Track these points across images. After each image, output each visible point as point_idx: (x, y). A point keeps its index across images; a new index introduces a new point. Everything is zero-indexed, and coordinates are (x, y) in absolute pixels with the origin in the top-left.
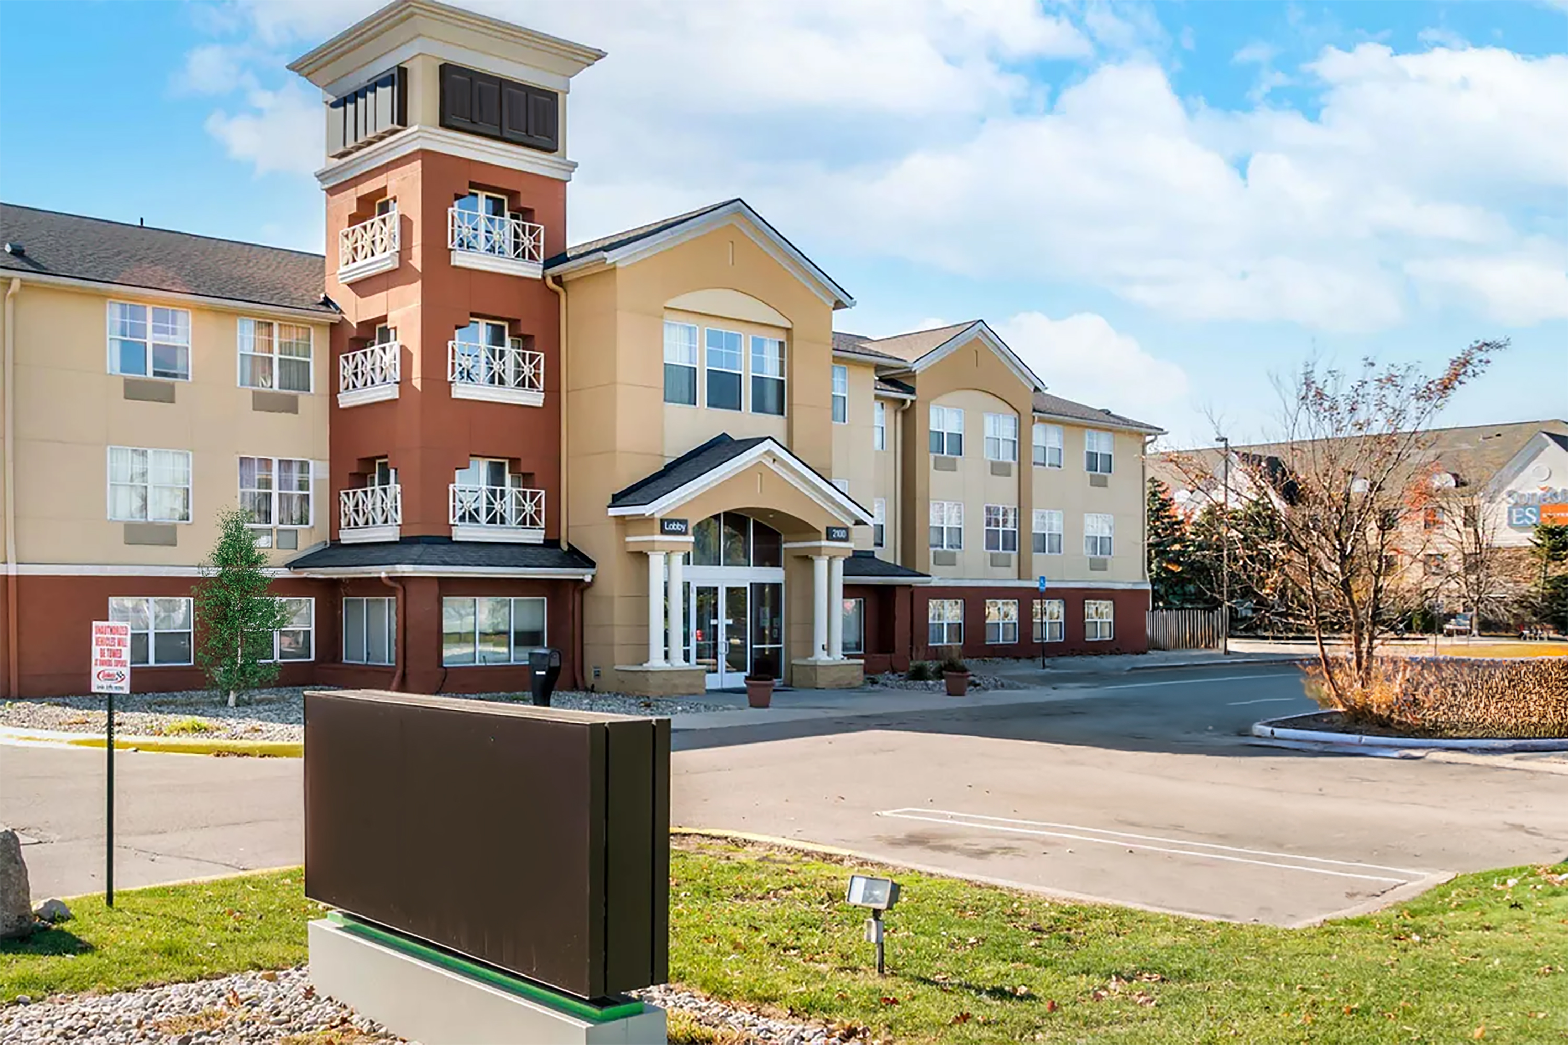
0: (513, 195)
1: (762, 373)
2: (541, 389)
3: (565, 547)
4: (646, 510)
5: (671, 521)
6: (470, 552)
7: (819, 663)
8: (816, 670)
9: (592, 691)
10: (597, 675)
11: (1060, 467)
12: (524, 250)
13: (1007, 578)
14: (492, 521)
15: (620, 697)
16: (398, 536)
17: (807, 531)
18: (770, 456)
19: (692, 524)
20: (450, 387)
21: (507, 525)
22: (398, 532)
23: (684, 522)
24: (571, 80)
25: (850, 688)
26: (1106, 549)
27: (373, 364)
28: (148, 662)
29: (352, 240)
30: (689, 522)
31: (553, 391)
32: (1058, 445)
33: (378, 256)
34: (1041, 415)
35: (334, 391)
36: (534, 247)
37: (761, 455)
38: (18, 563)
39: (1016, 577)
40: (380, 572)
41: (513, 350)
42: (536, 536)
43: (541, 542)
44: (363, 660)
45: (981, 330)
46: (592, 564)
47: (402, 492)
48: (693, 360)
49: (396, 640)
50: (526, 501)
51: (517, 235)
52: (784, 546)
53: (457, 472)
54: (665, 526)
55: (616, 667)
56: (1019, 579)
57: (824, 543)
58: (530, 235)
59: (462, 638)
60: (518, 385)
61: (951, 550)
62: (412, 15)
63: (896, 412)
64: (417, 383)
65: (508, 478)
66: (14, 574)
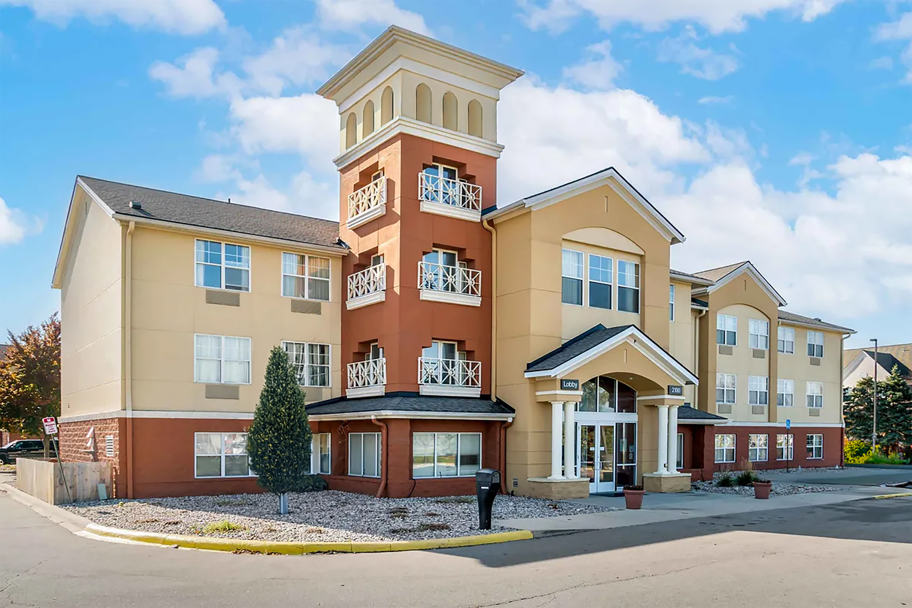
0: (461, 166)
1: (624, 285)
2: (480, 295)
3: (494, 400)
4: (552, 373)
5: (567, 381)
6: (431, 402)
7: (663, 476)
8: (660, 480)
9: (512, 495)
10: (516, 484)
11: (792, 353)
12: (468, 203)
13: (761, 421)
14: (446, 382)
15: (532, 500)
16: (384, 392)
17: (654, 388)
18: (633, 338)
19: (581, 384)
20: (419, 292)
21: (456, 385)
22: (384, 389)
23: (576, 381)
24: (501, 91)
25: (682, 492)
26: (819, 404)
27: (369, 280)
28: (220, 475)
29: (356, 200)
30: (580, 382)
31: (487, 297)
32: (791, 340)
33: (372, 208)
34: (782, 320)
35: (344, 298)
36: (475, 200)
37: (627, 337)
38: (133, 410)
39: (767, 421)
40: (370, 416)
41: (461, 269)
42: (475, 392)
43: (479, 396)
44: (361, 474)
45: (748, 267)
46: (513, 411)
47: (387, 363)
48: (580, 275)
49: (381, 462)
50: (469, 369)
51: (464, 193)
52: (637, 399)
53: (423, 350)
54: (563, 384)
55: (528, 479)
56: (769, 421)
57: (667, 396)
58: (473, 192)
59: (425, 460)
60: (464, 292)
61: (729, 404)
62: (395, 41)
63: (696, 318)
64: (397, 290)
65: (457, 354)
66: (131, 417)
